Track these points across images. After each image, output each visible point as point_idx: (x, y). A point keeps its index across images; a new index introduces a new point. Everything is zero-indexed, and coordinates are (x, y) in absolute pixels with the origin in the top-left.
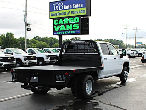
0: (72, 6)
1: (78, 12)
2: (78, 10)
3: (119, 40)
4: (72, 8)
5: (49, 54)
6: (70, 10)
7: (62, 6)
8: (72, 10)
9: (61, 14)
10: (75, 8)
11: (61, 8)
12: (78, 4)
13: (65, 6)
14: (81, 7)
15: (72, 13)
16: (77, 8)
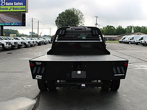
0: (14, 4)
1: (19, 9)
2: (19, 7)
3: (15, 30)
4: (14, 5)
5: (7, 41)
6: (12, 7)
7: (4, 2)
8: (13, 7)
9: (3, 9)
10: (16, 5)
11: (3, 4)
12: (18, 3)
13: (7, 3)
14: (21, 5)
15: (13, 9)
16: (18, 5)
